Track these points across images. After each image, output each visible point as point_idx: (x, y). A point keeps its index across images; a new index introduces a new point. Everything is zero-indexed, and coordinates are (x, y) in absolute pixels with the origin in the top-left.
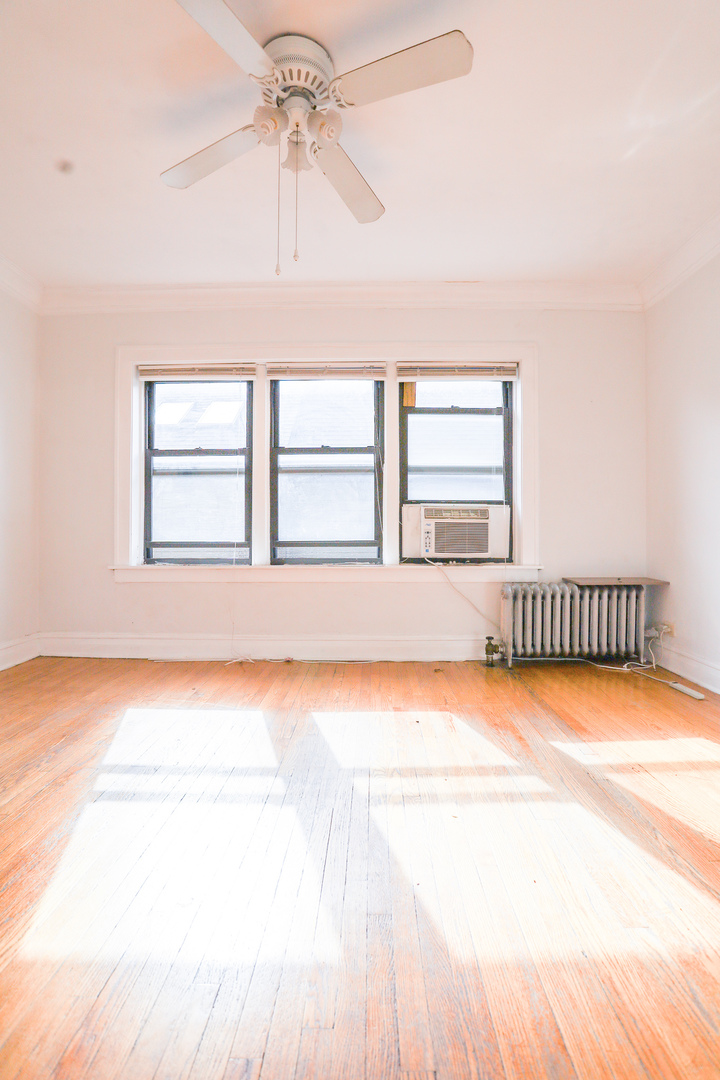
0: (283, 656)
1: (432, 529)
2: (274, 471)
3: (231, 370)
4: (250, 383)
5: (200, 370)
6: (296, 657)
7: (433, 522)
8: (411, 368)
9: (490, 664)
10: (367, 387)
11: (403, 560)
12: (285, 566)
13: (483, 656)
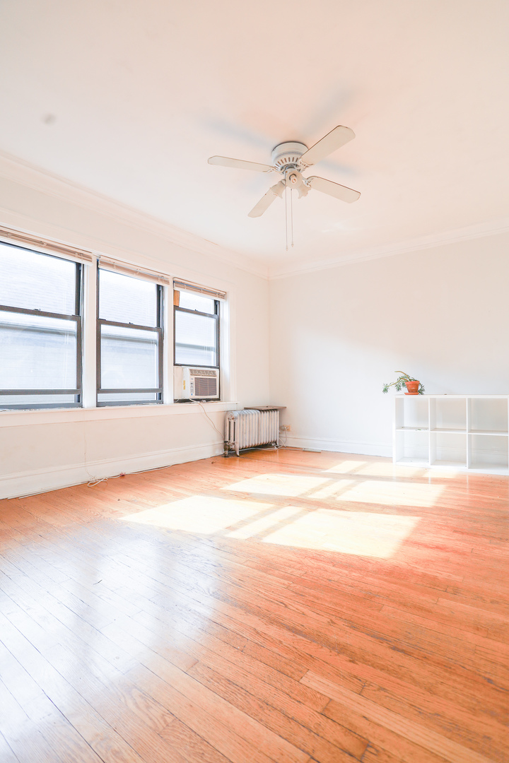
0: (117, 472)
1: (194, 380)
2: (99, 336)
3: (74, 252)
4: (78, 265)
5: (48, 245)
6: (127, 471)
7: (194, 377)
8: (181, 283)
9: (225, 456)
10: (151, 287)
11: (176, 401)
12: (106, 407)
13: (222, 452)
